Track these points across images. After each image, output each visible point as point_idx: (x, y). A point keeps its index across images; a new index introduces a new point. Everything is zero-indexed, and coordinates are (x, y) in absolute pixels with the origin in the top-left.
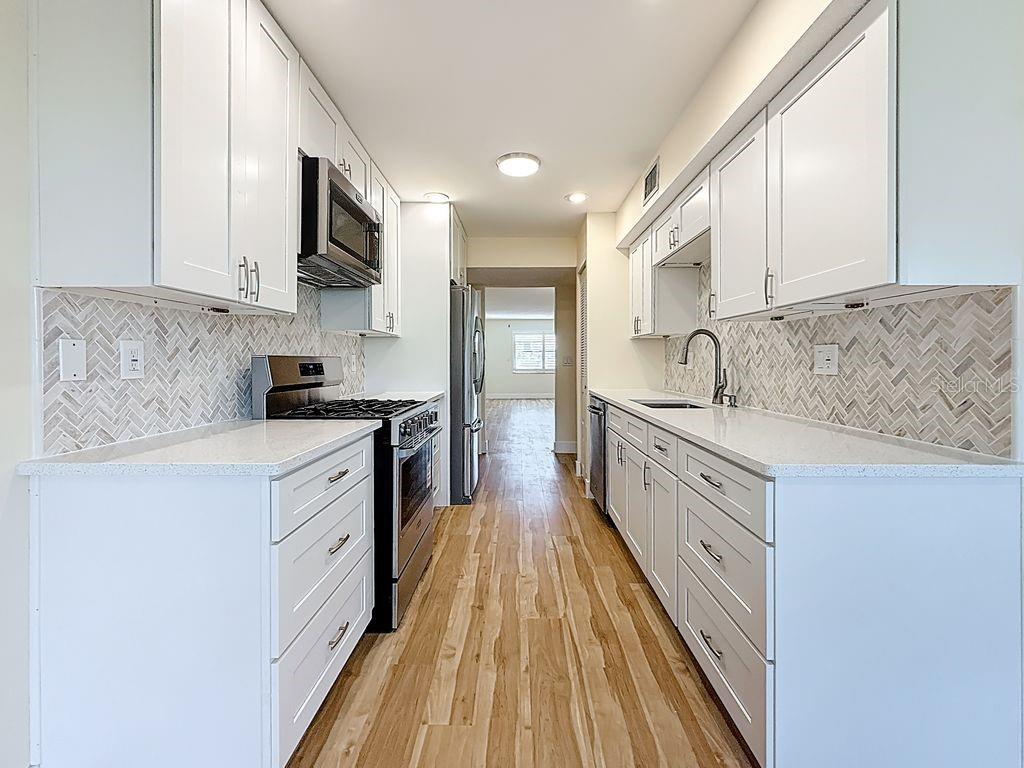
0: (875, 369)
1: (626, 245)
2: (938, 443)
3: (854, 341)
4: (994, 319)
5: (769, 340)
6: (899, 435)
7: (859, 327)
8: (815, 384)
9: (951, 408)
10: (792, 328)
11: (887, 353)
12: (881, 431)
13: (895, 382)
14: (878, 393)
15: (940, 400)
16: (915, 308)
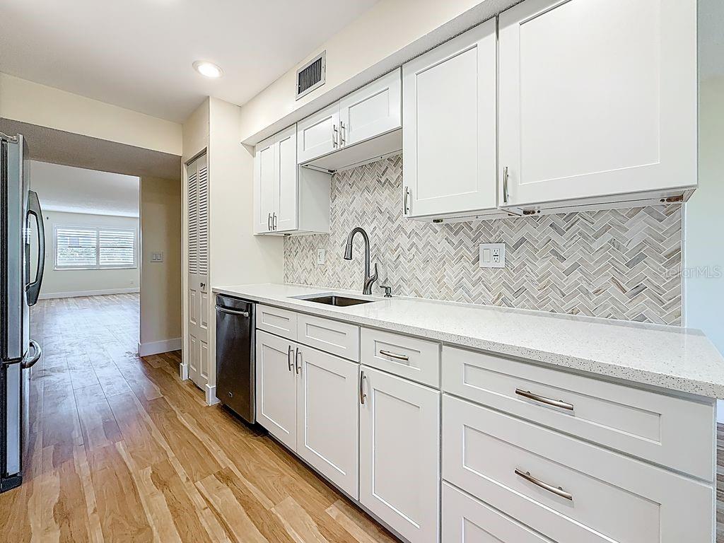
0: (546, 263)
1: (252, 143)
2: (612, 318)
3: (523, 240)
4: (665, 226)
5: (424, 239)
6: (572, 313)
7: (528, 229)
8: (480, 275)
9: (624, 291)
10: (451, 229)
11: (559, 251)
12: (552, 311)
13: (568, 273)
14: (549, 282)
15: (613, 285)
16: (586, 216)
